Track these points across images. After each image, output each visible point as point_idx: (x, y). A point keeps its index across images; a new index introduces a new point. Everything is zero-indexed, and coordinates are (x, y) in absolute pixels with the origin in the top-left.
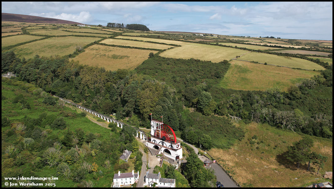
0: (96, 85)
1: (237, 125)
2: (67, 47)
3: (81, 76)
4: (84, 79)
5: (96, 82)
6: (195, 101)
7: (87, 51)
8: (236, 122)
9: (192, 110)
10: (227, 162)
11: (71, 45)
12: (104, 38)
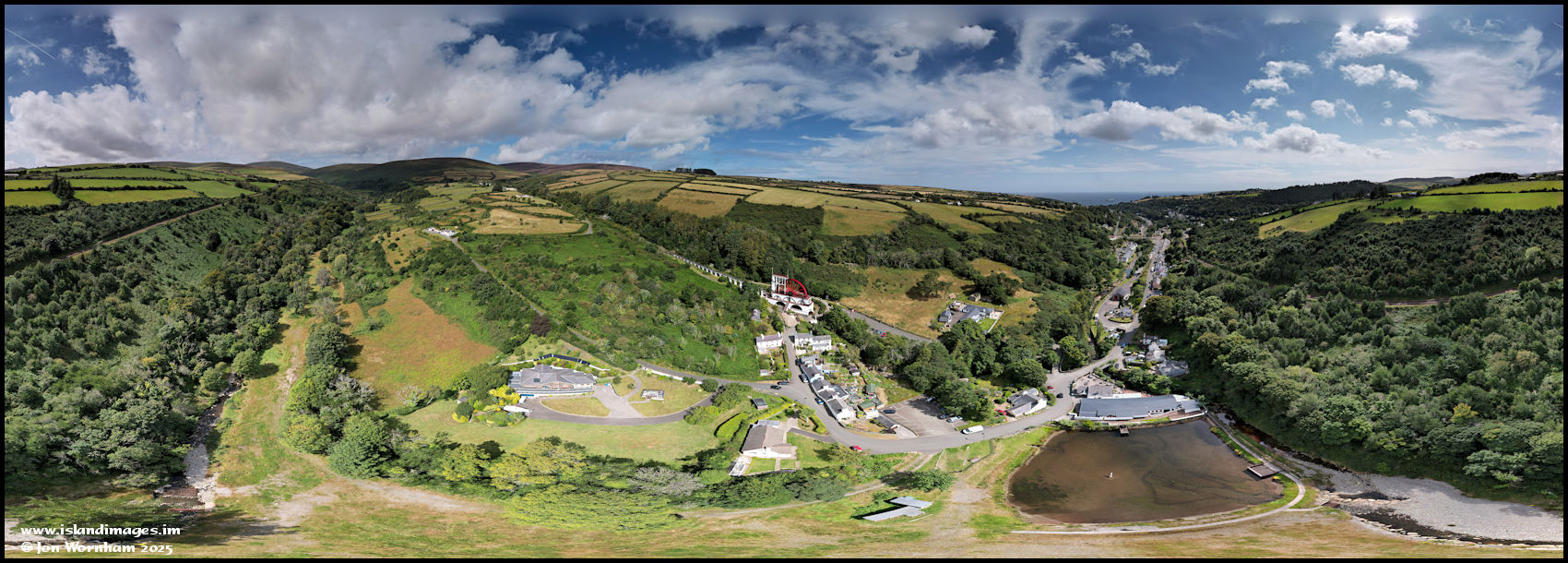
0: (690, 233)
1: (857, 272)
2: (650, 191)
3: (672, 222)
4: (677, 225)
5: (689, 229)
6: (806, 250)
7: (669, 195)
8: (853, 268)
9: (803, 260)
10: (866, 309)
11: (653, 189)
12: (682, 183)
